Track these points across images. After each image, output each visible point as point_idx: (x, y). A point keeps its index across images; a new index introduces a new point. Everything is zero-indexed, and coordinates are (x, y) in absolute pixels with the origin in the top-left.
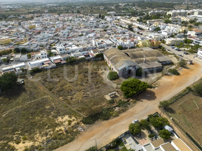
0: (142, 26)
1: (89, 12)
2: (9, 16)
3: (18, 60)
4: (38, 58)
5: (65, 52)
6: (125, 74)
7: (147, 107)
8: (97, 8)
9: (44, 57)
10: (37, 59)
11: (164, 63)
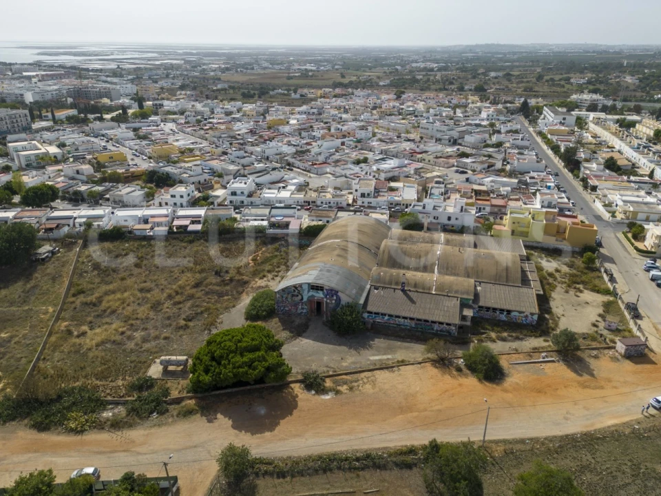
0: (641, 157)
1: (519, 91)
2: (273, 90)
3: (120, 201)
4: (163, 204)
5: (243, 202)
6: (299, 311)
7: (195, 447)
8: (560, 80)
9: (178, 204)
10: (160, 205)
11: (503, 317)
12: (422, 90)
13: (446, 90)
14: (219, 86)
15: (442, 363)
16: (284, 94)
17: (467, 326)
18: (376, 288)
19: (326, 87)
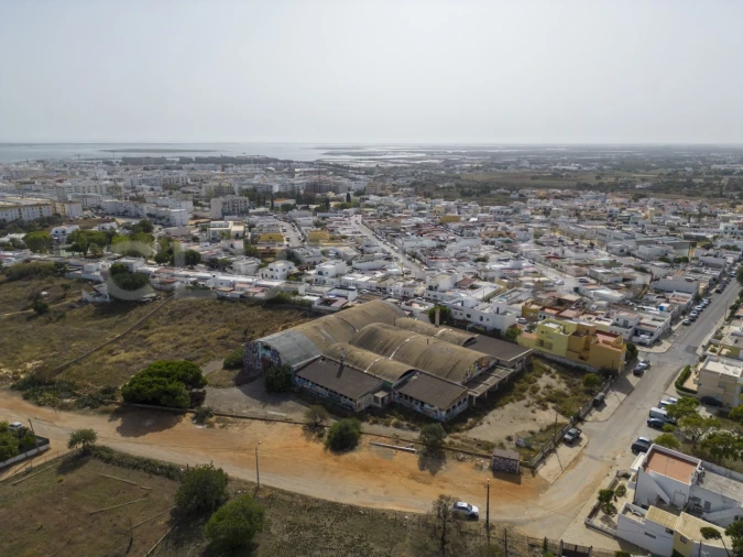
4: (264, 276)
9: (275, 277)
11: (418, 409)
12: (689, 195)
13: (724, 196)
14: (446, 185)
15: (313, 428)
16: (505, 194)
17: (377, 408)
18: (323, 359)
19: (569, 188)
